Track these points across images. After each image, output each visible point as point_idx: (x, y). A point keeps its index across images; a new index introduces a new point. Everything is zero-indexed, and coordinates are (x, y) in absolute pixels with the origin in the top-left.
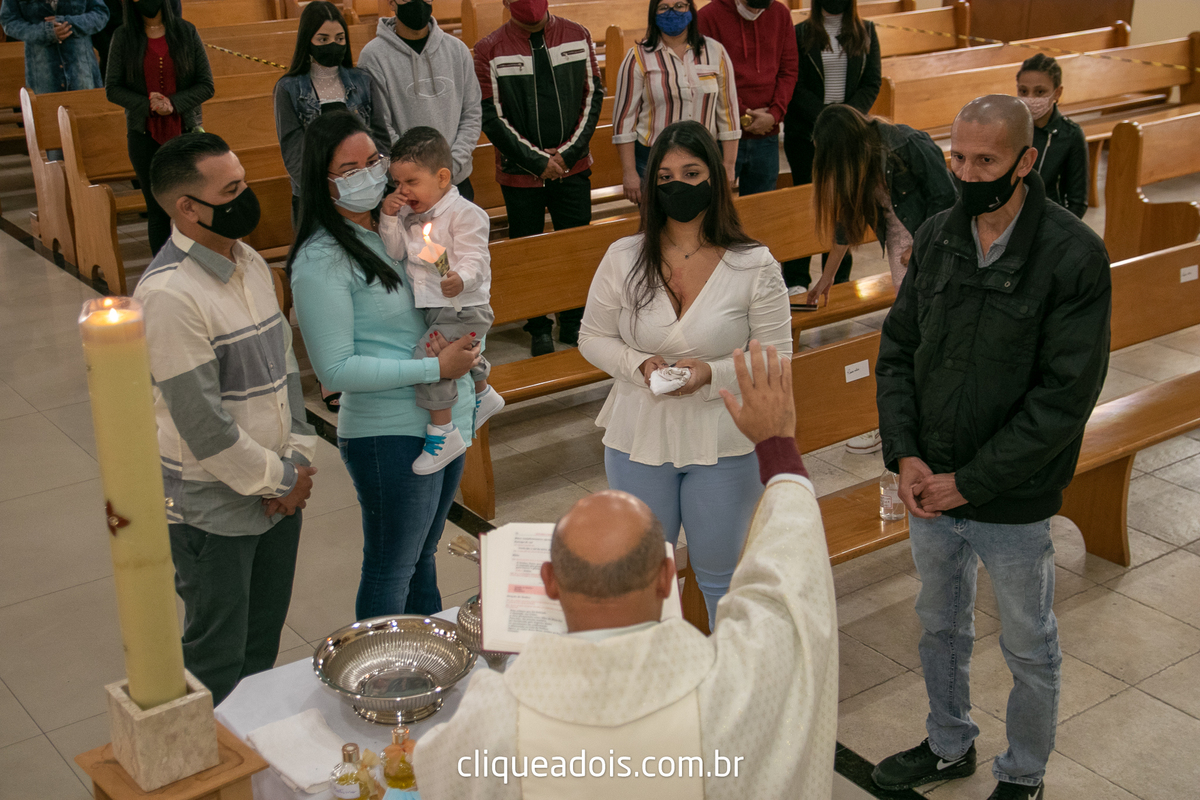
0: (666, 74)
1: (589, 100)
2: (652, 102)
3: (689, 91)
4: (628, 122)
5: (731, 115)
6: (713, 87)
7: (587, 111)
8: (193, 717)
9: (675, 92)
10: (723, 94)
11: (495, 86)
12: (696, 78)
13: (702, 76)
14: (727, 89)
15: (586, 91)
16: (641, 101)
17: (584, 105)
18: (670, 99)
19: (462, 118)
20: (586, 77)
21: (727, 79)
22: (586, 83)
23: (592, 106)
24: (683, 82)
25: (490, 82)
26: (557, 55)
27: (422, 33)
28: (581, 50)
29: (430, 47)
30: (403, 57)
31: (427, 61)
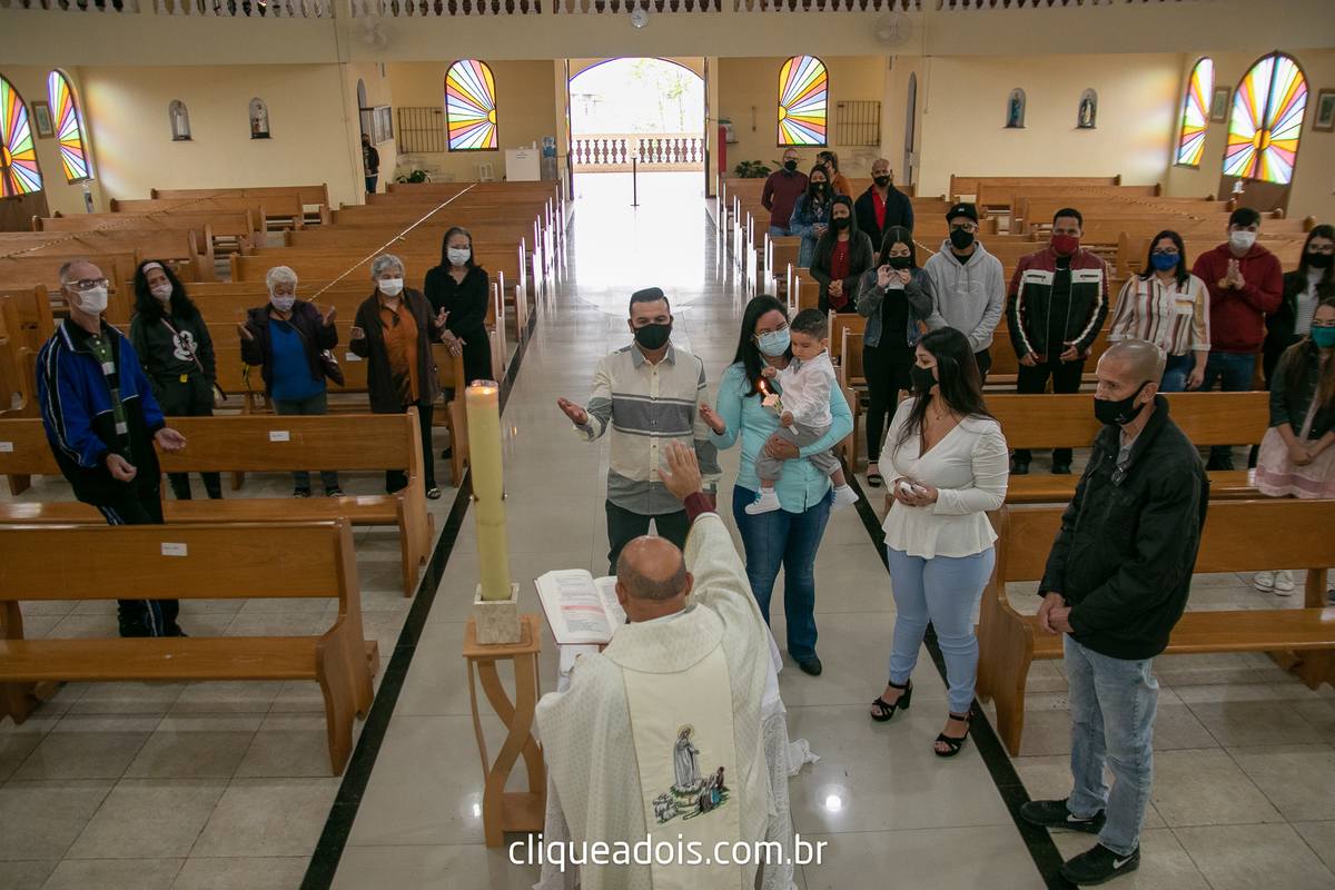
0: (1151, 296)
1: (1097, 311)
2: (1138, 316)
3: (1166, 311)
4: (1119, 327)
5: (1204, 333)
6: (1188, 310)
7: (1094, 318)
8: (504, 613)
9: (1155, 310)
10: (1197, 317)
11: (1021, 288)
12: (1174, 302)
13: (1178, 301)
14: (1201, 314)
15: (1095, 304)
16: (1132, 314)
17: (1093, 315)
18: (1150, 314)
19: (987, 310)
20: (1097, 295)
21: (1202, 307)
22: (1097, 300)
23: (1099, 316)
24: (1163, 303)
25: (1018, 284)
26: (1077, 276)
27: (967, 252)
28: (1096, 276)
29: (971, 261)
30: (951, 266)
31: (967, 270)
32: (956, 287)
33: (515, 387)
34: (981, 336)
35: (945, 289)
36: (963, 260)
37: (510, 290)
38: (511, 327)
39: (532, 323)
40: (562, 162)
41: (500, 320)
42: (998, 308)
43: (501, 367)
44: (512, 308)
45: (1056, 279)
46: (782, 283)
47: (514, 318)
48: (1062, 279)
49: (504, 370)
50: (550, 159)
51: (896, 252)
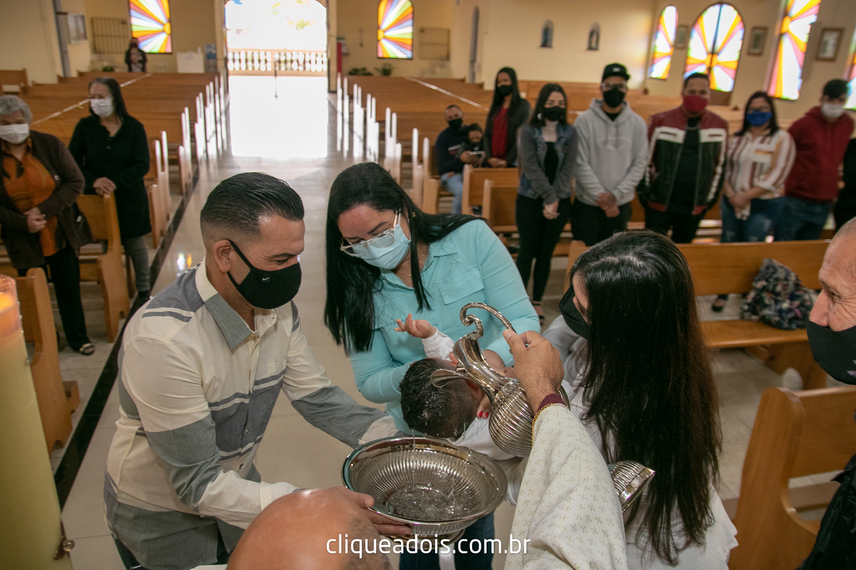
12: (753, 151)
26: (706, 135)
27: (617, 109)
28: (719, 135)
29: (620, 119)
30: (601, 123)
31: (617, 127)
32: (605, 143)
33: (178, 234)
34: (626, 189)
35: (596, 145)
36: (613, 117)
37: (174, 151)
38: (175, 183)
39: (196, 179)
40: (220, 64)
41: (164, 175)
42: (641, 163)
43: (165, 216)
44: (175, 168)
45: (687, 138)
46: (407, 148)
47: (177, 176)
48: (692, 137)
49: (168, 219)
50: (212, 62)
51: (553, 101)
